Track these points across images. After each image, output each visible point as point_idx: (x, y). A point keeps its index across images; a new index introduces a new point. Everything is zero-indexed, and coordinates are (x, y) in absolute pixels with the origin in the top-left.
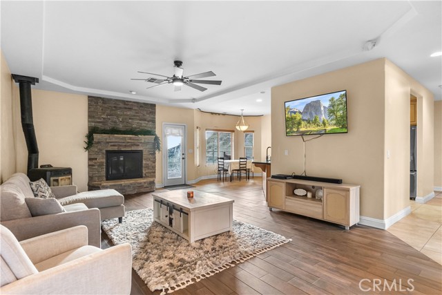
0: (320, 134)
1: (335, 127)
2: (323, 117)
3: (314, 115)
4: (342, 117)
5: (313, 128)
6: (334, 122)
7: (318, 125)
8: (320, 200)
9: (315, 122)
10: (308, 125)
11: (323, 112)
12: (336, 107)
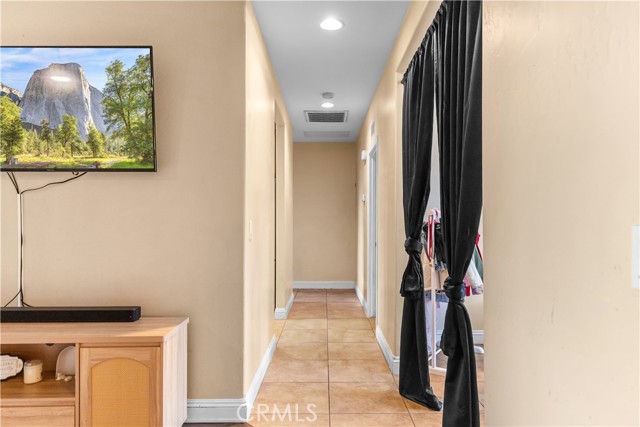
0: (78, 171)
1: (125, 159)
2: (91, 122)
3: (62, 113)
4: (143, 128)
5: (58, 156)
6: (122, 142)
7: (75, 149)
8: (70, 386)
9: (65, 136)
10: (43, 144)
11: (89, 107)
12: (126, 95)
